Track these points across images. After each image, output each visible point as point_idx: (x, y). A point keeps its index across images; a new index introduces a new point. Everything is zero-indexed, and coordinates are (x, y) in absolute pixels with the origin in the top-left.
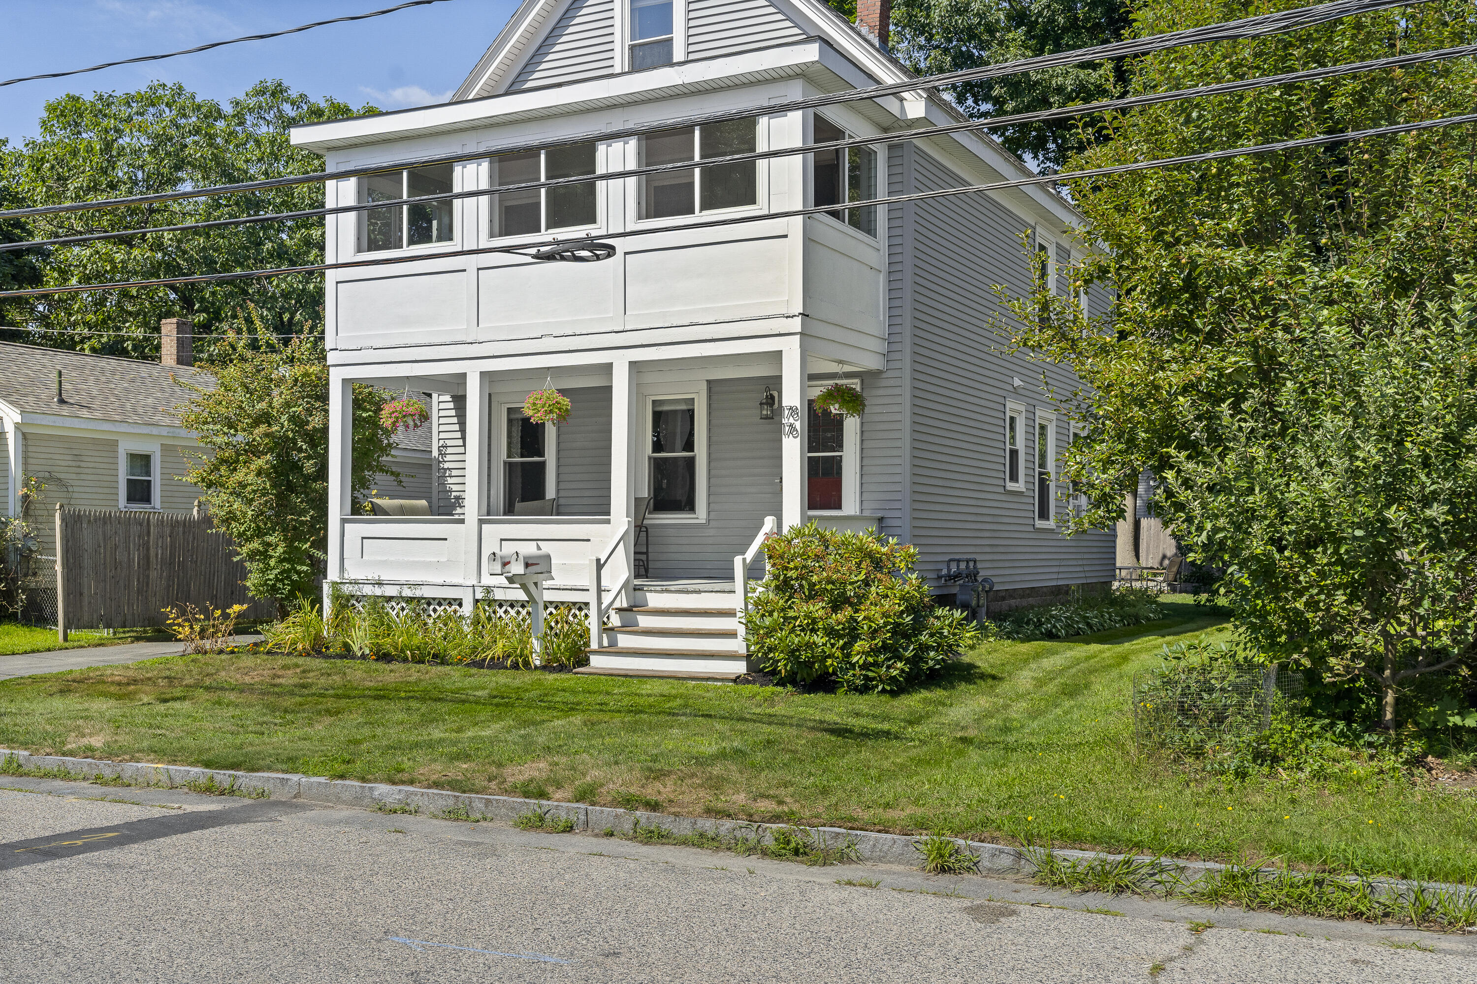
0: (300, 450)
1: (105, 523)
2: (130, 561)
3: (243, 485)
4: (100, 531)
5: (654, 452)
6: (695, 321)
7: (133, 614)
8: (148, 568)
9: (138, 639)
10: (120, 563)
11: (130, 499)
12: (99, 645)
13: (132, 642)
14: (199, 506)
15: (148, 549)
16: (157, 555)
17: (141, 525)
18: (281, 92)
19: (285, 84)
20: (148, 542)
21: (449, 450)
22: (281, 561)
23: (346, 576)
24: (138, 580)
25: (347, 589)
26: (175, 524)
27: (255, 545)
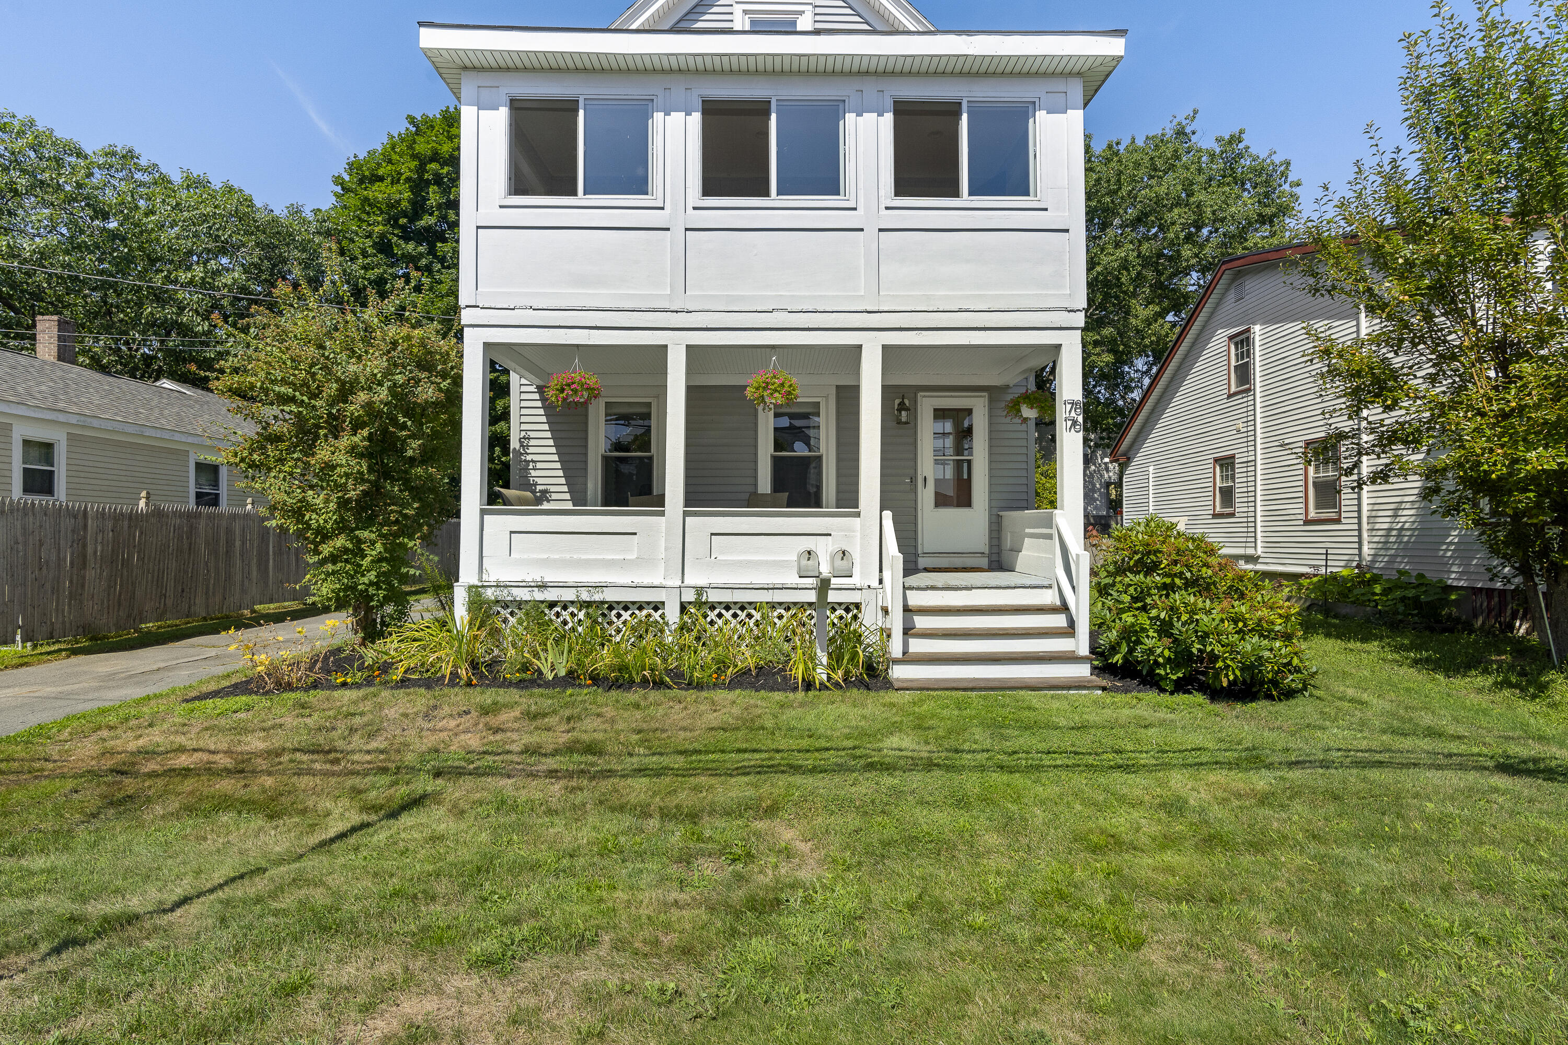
0: (404, 427)
1: (26, 514)
2: (60, 560)
3: (330, 467)
4: (18, 524)
5: (775, 450)
6: (965, 307)
7: (64, 623)
8: (84, 567)
9: (75, 652)
10: (47, 562)
11: (27, 489)
12: (22, 665)
13: (68, 657)
14: (147, 498)
15: (85, 546)
16: (95, 552)
17: (75, 517)
18: (132, 157)
19: (137, 151)
20: (85, 537)
21: (532, 442)
22: (379, 560)
23: (485, 577)
24: (71, 582)
25: (490, 594)
26: (118, 517)
27: (341, 541)
